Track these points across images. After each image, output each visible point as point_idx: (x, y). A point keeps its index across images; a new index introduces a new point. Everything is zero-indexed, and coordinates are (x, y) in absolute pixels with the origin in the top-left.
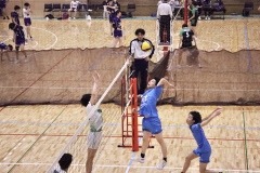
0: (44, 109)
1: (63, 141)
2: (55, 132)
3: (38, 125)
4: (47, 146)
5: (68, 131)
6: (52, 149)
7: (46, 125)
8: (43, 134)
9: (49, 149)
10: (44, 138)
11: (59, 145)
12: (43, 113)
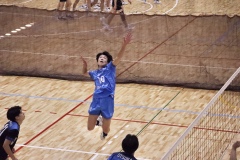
0: (154, 90)
1: (176, 133)
2: (166, 120)
3: (146, 109)
4: (155, 137)
5: (182, 121)
6: (161, 142)
7: (156, 111)
8: (151, 123)
9: (157, 142)
10: (152, 127)
11: (170, 138)
12: (153, 95)
